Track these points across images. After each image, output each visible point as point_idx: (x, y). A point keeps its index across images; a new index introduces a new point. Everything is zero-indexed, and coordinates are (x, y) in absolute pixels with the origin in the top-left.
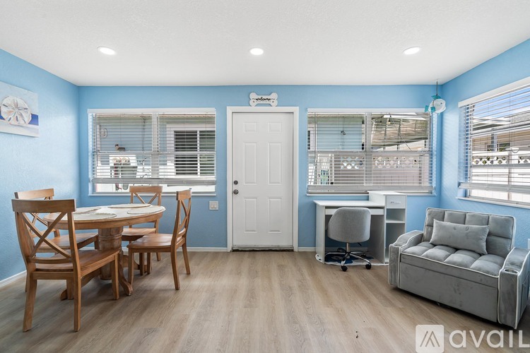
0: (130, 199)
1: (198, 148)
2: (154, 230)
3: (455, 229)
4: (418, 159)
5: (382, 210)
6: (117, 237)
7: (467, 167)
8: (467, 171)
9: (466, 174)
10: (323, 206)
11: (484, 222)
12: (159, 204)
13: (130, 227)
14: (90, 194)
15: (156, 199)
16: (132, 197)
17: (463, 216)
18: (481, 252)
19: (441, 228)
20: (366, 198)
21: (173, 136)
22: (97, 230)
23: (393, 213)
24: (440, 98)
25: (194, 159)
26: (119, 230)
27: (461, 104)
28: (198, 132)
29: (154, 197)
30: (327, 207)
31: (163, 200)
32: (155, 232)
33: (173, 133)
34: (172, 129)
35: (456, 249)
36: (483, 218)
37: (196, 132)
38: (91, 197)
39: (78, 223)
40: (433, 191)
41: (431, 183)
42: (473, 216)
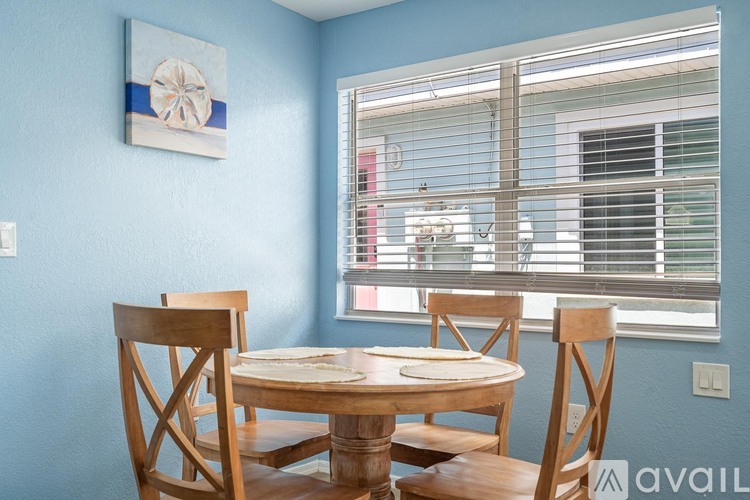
0: (428, 335)
1: (659, 164)
2: (492, 440)
6: (376, 447)
12: (511, 356)
13: (428, 420)
14: (340, 313)
15: (503, 341)
16: (434, 327)
21: (575, 149)
22: (326, 416)
25: (643, 203)
26: (381, 425)
28: (659, 130)
29: (497, 334)
31: (523, 344)
32: (498, 450)
33: (575, 139)
34: (572, 126)
37: (651, 129)
38: (339, 321)
39: (241, 385)
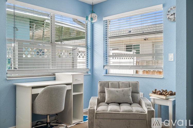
3: (117, 91)
4: (71, 52)
5: (70, 86)
7: (107, 56)
8: (107, 59)
9: (107, 61)
10: (29, 87)
11: (128, 85)
17: (118, 84)
18: (130, 103)
19: (110, 92)
20: (53, 79)
23: (77, 87)
24: (94, 13)
27: (105, 19)
30: (33, 88)
35: (119, 104)
36: (127, 83)
40: (89, 72)
41: (87, 67)
42: (123, 83)
